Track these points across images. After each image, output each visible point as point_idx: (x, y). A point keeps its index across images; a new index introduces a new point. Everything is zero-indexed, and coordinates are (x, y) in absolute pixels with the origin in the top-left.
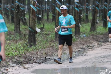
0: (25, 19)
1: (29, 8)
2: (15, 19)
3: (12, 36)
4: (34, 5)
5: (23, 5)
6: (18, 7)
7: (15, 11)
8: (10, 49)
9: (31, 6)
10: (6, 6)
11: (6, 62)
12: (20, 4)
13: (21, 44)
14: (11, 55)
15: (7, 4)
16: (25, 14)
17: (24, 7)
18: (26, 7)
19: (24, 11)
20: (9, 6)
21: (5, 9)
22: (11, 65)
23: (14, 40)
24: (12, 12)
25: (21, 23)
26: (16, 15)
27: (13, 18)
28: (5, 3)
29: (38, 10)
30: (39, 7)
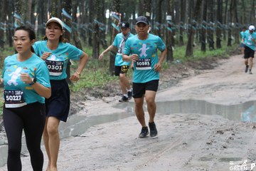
0: (106, 42)
1: (111, 28)
2: (93, 42)
3: (90, 62)
4: (116, 23)
5: (103, 24)
6: (97, 27)
7: (94, 32)
8: (87, 78)
9: (113, 25)
10: (82, 25)
11: (83, 94)
12: (99, 23)
13: (101, 72)
14: (88, 86)
15: (84, 23)
16: (105, 35)
17: (104, 27)
18: (107, 27)
19: (104, 31)
20: (86, 26)
21: (82, 29)
22: (89, 97)
23: (92, 67)
24: (90, 33)
25: (101, 46)
26: (95, 37)
27: (90, 40)
28: (81, 22)
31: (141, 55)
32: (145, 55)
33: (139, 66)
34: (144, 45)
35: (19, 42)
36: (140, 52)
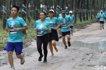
2: (35, 17)
5: (39, 10)
6: (37, 11)
7: (36, 13)
8: (33, 32)
9: (44, 10)
10: (31, 11)
11: (31, 39)
14: (33, 35)
15: (32, 10)
18: (41, 11)
20: (32, 11)
21: (31, 12)
22: (33, 40)
24: (34, 14)
26: (36, 15)
27: (34, 17)
28: (30, 10)
29: (47, 13)
30: (47, 11)
31: (63, 23)
32: (65, 23)
33: (63, 27)
34: (64, 20)
35: (42, 16)
36: (63, 22)
